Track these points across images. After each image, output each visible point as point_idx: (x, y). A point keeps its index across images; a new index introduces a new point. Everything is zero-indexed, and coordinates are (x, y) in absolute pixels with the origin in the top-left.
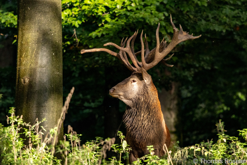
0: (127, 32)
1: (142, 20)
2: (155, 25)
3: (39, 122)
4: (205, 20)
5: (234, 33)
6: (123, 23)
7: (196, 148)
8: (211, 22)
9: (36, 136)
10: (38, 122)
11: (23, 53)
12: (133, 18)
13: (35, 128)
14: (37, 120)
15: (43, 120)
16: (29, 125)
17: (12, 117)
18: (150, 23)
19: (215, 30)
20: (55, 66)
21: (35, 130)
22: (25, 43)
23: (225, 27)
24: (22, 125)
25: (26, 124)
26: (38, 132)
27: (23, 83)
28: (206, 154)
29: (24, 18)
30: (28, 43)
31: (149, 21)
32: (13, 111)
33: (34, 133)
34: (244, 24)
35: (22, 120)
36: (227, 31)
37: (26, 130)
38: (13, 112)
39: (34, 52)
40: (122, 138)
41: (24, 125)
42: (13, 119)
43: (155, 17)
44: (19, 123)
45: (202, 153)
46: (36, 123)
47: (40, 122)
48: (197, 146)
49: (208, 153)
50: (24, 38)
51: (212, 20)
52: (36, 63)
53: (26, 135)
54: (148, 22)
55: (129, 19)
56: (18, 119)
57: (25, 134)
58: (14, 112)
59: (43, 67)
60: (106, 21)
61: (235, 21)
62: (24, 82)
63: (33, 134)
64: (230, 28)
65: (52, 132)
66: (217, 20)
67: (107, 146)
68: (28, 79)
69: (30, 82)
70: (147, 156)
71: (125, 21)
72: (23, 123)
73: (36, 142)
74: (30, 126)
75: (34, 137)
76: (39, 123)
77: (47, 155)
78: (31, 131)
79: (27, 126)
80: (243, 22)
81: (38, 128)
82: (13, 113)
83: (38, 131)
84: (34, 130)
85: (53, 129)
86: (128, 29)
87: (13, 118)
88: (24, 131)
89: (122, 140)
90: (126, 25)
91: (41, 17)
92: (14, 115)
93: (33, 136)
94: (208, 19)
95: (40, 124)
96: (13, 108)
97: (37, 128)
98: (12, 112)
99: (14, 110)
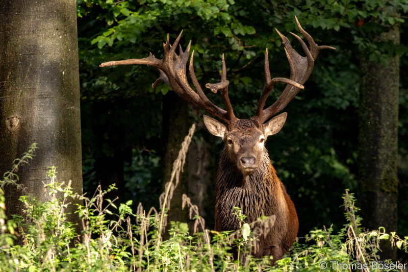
0: (157, 33)
1: (189, 12)
2: (211, 20)
3: (103, 192)
4: (300, 9)
5: (353, 32)
6: (154, 18)
7: (381, 235)
8: (310, 13)
9: (98, 217)
10: (101, 192)
11: (8, 72)
12: (173, 8)
13: (95, 202)
14: (99, 189)
15: (110, 188)
16: (84, 198)
17: (52, 184)
18: (204, 15)
19: (320, 28)
20: (67, 95)
21: (95, 206)
22: (11, 54)
23: (339, 21)
24: (73, 199)
25: (78, 196)
26: (101, 210)
27: (9, 127)
28: (399, 244)
29: (9, 9)
30: (16, 53)
31: (202, 12)
32: (55, 172)
33: (94, 213)
34: (371, 14)
35: (71, 188)
36: (342, 27)
37: (80, 207)
38: (54, 175)
39: (28, 71)
40: (242, 220)
41: (76, 197)
42: (53, 187)
43: (212, 5)
44: (66, 195)
45: (392, 242)
46: (98, 193)
47: (106, 192)
48: (382, 231)
49: (403, 243)
50: (9, 45)
51: (312, 9)
52: (32, 90)
53: (80, 215)
54: (201, 15)
55: (165, 10)
56: (63, 187)
57: (78, 213)
58: (56, 174)
59: (45, 96)
60: (121, 14)
61: (355, 9)
62: (11, 126)
63: (92, 214)
64: (348, 22)
65: (124, 209)
66: (322, 9)
67: (261, 231)
68: (19, 120)
69: (22, 125)
70: (312, 250)
71: (158, 14)
72: (73, 194)
73: (99, 228)
74: (87, 199)
75: (94, 220)
76: (103, 194)
77: (120, 253)
78: (89, 208)
79: (80, 199)
80: (371, 11)
81: (101, 203)
82: (54, 177)
83: (101, 208)
84: (93, 207)
85: (126, 204)
86: (159, 28)
87: (55, 186)
88: (76, 208)
89: (240, 224)
90: (158, 22)
91: (39, 6)
92: (55, 180)
93: (93, 217)
94: (304, 7)
95: (105, 195)
96: (53, 167)
97: (99, 204)
98: (52, 174)
99: (55, 170)
